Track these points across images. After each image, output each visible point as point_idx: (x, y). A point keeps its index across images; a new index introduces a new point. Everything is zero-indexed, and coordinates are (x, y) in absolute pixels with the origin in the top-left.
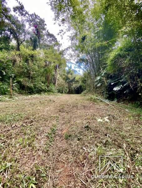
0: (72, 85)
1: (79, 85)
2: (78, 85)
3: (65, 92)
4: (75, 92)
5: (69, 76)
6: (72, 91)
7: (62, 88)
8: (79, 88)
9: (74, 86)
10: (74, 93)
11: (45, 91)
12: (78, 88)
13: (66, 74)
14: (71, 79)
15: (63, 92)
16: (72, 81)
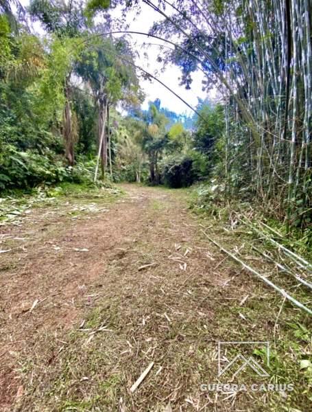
0: (161, 158)
1: (182, 158)
2: (179, 158)
3: (142, 179)
4: (168, 183)
5: (152, 128)
6: (160, 176)
7: (134, 168)
8: (182, 167)
9: (167, 160)
10: (165, 182)
11: (54, 181)
12: (177, 168)
13: (142, 123)
14: (157, 137)
15: (136, 177)
16: (159, 146)
